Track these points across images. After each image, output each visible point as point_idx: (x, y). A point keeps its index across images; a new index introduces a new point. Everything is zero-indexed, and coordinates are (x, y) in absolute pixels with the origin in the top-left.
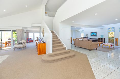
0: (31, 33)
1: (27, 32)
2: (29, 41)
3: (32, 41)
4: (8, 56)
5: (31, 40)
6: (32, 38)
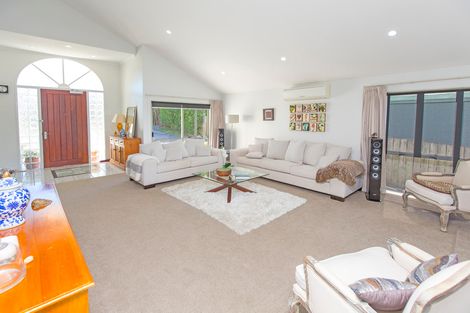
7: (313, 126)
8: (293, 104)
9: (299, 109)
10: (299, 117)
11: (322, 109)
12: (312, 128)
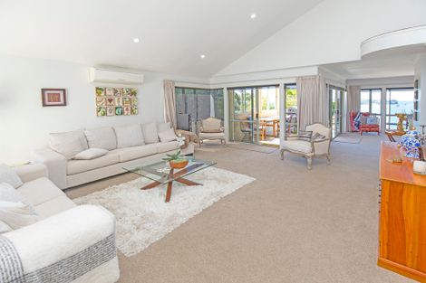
0: (370, 90)
1: (350, 87)
2: (358, 126)
3: (373, 129)
4: (248, 180)
5: (368, 123)
6: (379, 113)
7: (127, 109)
8: (101, 85)
9: (110, 93)
10: (110, 101)
11: (134, 93)
12: (126, 112)
